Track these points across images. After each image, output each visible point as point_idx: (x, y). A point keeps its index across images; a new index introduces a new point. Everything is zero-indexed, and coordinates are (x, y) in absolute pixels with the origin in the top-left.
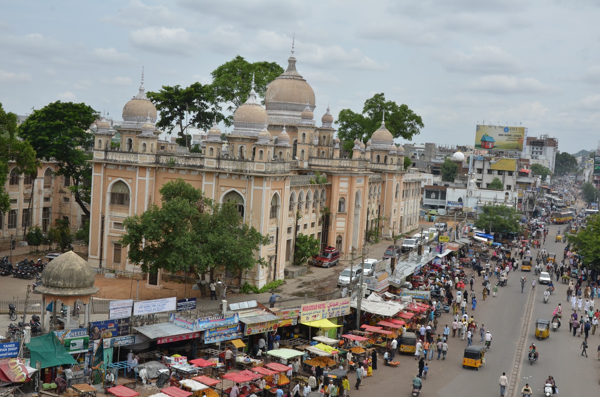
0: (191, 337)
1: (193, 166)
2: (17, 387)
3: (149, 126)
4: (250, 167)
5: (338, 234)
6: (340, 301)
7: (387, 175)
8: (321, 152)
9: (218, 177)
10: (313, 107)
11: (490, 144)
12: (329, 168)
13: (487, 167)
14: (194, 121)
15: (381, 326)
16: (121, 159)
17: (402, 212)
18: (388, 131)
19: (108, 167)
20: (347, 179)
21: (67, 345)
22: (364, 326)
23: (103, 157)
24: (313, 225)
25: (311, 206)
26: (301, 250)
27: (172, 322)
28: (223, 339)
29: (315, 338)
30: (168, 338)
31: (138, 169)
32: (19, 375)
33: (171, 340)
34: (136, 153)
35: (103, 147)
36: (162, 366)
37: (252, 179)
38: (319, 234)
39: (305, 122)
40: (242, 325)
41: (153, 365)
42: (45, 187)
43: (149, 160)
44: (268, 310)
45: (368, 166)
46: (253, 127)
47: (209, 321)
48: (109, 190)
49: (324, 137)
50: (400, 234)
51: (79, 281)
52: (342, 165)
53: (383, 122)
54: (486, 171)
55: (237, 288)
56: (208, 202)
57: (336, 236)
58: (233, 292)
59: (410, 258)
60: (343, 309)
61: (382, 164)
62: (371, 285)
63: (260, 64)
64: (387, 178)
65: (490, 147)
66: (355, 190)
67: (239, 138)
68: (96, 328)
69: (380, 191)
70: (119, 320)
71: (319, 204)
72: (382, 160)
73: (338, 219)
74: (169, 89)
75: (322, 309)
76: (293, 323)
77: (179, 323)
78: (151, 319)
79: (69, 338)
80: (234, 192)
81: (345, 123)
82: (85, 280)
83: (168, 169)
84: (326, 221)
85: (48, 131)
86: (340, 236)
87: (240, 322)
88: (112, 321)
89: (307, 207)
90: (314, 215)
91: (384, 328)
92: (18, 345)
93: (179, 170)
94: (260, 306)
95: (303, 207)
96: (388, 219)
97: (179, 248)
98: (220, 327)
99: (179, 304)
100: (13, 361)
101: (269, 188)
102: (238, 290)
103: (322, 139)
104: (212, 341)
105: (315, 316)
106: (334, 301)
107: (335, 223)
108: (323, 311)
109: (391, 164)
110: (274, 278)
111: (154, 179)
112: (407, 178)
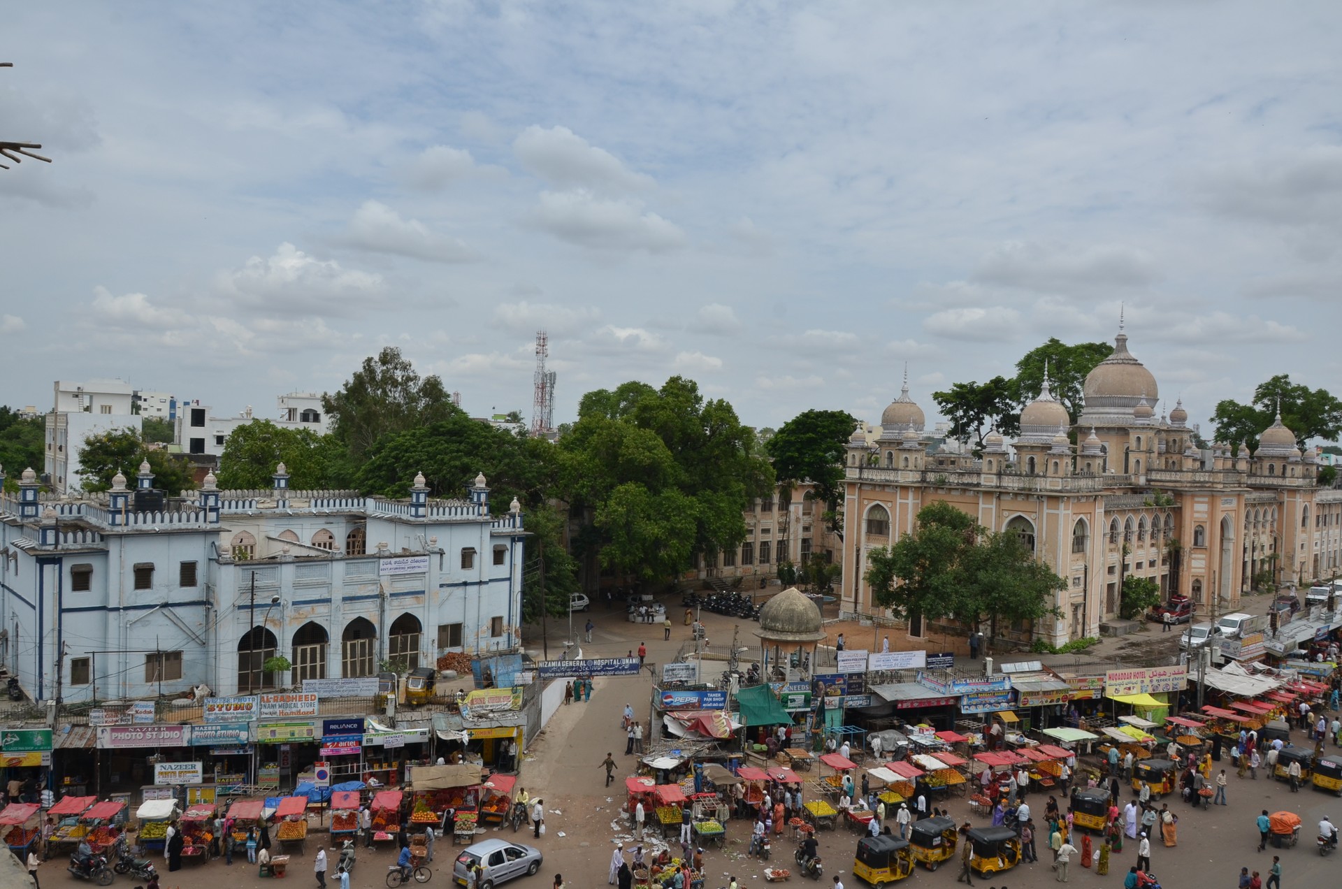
0: (943, 703)
1: (968, 484)
2: (716, 743)
3: (912, 435)
4: (1041, 484)
5: (1195, 578)
6: (1169, 669)
7: (1286, 493)
8: (1171, 461)
9: (999, 498)
10: (1154, 400)
12: (1178, 485)
14: (998, 426)
15: (1234, 709)
16: (879, 478)
17: (1318, 548)
18: (1286, 429)
19: (864, 488)
20: (1206, 499)
21: (784, 701)
22: (1206, 708)
23: (857, 476)
24: (1152, 564)
25: (1147, 537)
26: (1130, 598)
27: (919, 682)
28: (988, 709)
29: (1121, 718)
30: (912, 701)
31: (898, 490)
32: (722, 730)
33: (916, 705)
34: (896, 470)
35: (857, 464)
36: (902, 736)
37: (1045, 500)
38: (1164, 577)
39: (1140, 422)
40: (1015, 692)
41: (890, 734)
42: (804, 514)
43: (911, 477)
44: (1056, 676)
45: (1242, 481)
46: (1047, 431)
47: (967, 684)
48: (865, 516)
49: (1174, 441)
50: (1315, 580)
51: (800, 623)
52: (1198, 479)
53: (1278, 417)
55: (1026, 645)
56: (983, 531)
57: (1191, 580)
58: (1020, 651)
59: (1312, 616)
60: (1175, 682)
61: (1278, 477)
62: (1231, 650)
63: (1083, 347)
64: (1286, 498)
66: (1220, 515)
67: (1027, 447)
68: (821, 683)
69: (1276, 516)
70: (851, 675)
71: (1161, 535)
72: (1278, 471)
73: (1194, 556)
74: (961, 386)
75: (1139, 680)
76: (1095, 695)
77: (928, 684)
78: (895, 677)
79: (787, 692)
80: (1020, 517)
81: (1225, 420)
82: (808, 623)
83: (936, 489)
84: (1175, 558)
85: (798, 446)
86: (1197, 581)
87: (1012, 688)
88: (841, 676)
89: (1140, 538)
90: (1154, 550)
91: (1240, 713)
92: (724, 695)
93: (950, 489)
94: (1046, 670)
95: (1134, 538)
96: (1291, 558)
97: (936, 588)
98: (983, 692)
99: (930, 660)
100: (718, 713)
101: (1070, 512)
102: (1027, 648)
103: (1171, 443)
104: (973, 710)
105: (1129, 689)
106: (1160, 670)
107: (1189, 563)
108: (1142, 682)
109: (1293, 477)
110: (1083, 635)
111: (919, 501)
112: (1324, 498)
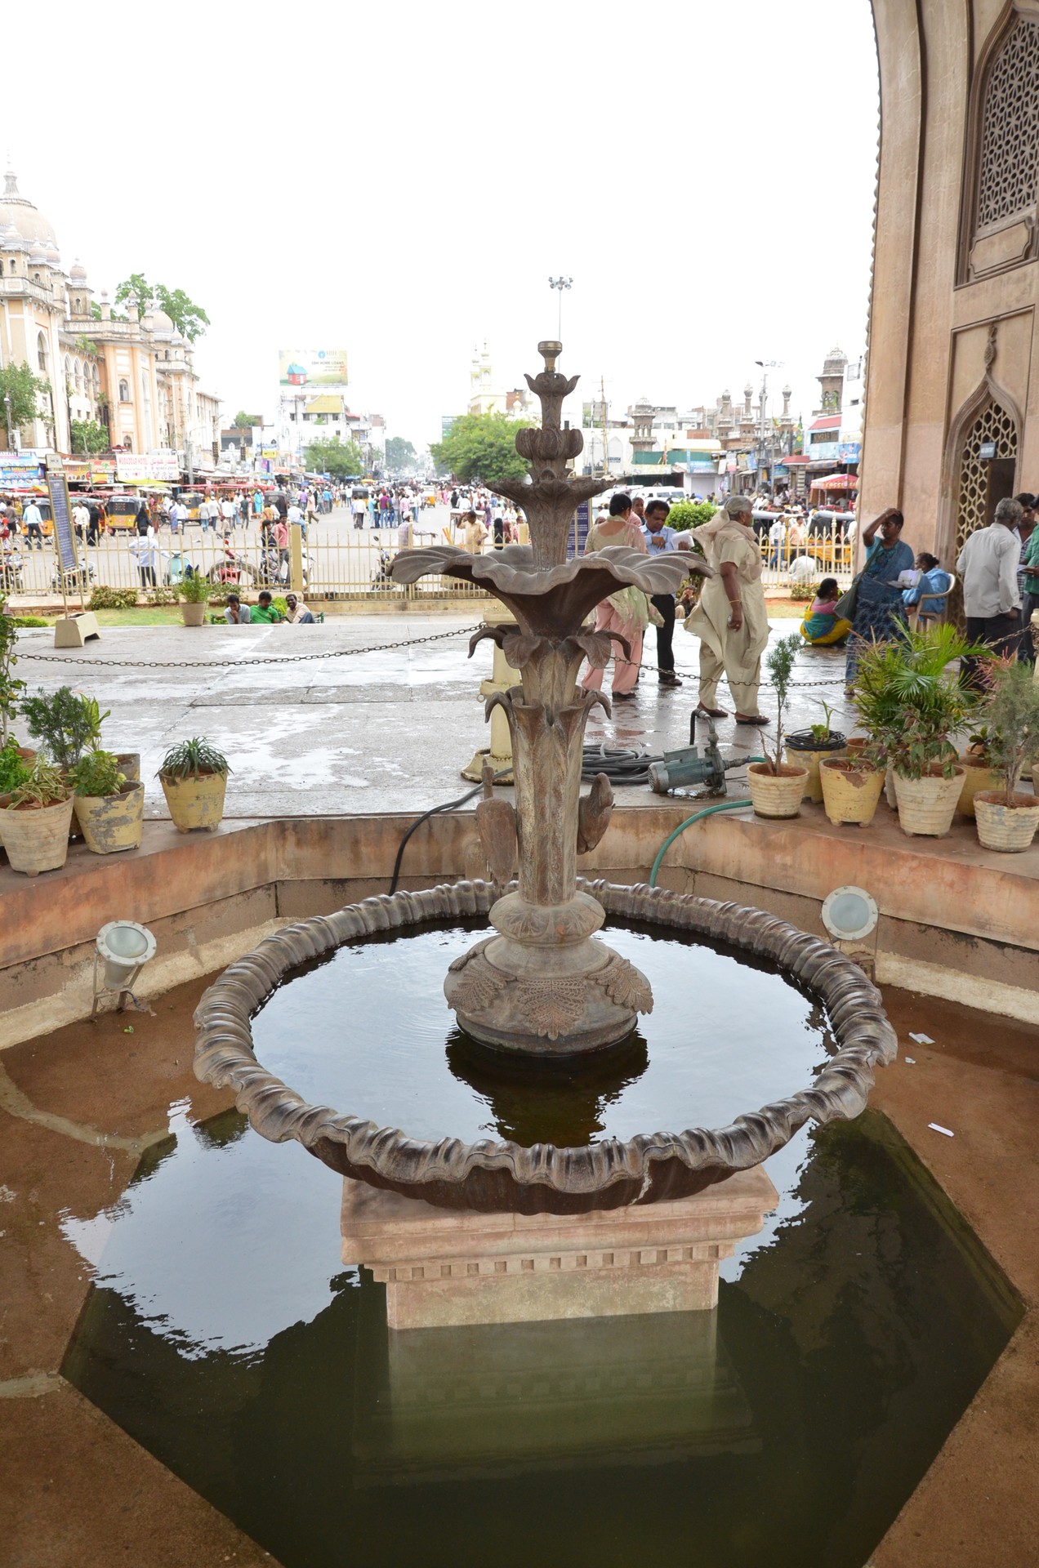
5: (125, 435)
7: (172, 376)
10: (56, 247)
11: (302, 377)
12: (98, 335)
13: (301, 410)
20: (126, 352)
24: (88, 414)
25: (82, 384)
26: (81, 438)
49: (78, 300)
52: (116, 330)
54: (300, 417)
57: (122, 435)
60: (171, 471)
61: (163, 361)
64: (173, 381)
65: (302, 382)
66: (140, 371)
71: (92, 387)
72: (161, 356)
73: (121, 411)
75: (143, 466)
76: (109, 480)
84: (105, 413)
86: (128, 437)
89: (77, 384)
90: (88, 399)
95: (72, 381)
101: (32, 321)
105: (136, 474)
107: (118, 419)
108: (146, 468)
109: (177, 360)
112: (200, 389)
